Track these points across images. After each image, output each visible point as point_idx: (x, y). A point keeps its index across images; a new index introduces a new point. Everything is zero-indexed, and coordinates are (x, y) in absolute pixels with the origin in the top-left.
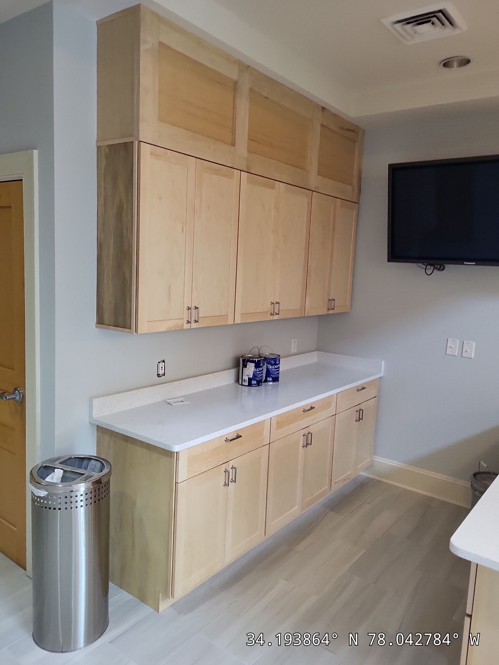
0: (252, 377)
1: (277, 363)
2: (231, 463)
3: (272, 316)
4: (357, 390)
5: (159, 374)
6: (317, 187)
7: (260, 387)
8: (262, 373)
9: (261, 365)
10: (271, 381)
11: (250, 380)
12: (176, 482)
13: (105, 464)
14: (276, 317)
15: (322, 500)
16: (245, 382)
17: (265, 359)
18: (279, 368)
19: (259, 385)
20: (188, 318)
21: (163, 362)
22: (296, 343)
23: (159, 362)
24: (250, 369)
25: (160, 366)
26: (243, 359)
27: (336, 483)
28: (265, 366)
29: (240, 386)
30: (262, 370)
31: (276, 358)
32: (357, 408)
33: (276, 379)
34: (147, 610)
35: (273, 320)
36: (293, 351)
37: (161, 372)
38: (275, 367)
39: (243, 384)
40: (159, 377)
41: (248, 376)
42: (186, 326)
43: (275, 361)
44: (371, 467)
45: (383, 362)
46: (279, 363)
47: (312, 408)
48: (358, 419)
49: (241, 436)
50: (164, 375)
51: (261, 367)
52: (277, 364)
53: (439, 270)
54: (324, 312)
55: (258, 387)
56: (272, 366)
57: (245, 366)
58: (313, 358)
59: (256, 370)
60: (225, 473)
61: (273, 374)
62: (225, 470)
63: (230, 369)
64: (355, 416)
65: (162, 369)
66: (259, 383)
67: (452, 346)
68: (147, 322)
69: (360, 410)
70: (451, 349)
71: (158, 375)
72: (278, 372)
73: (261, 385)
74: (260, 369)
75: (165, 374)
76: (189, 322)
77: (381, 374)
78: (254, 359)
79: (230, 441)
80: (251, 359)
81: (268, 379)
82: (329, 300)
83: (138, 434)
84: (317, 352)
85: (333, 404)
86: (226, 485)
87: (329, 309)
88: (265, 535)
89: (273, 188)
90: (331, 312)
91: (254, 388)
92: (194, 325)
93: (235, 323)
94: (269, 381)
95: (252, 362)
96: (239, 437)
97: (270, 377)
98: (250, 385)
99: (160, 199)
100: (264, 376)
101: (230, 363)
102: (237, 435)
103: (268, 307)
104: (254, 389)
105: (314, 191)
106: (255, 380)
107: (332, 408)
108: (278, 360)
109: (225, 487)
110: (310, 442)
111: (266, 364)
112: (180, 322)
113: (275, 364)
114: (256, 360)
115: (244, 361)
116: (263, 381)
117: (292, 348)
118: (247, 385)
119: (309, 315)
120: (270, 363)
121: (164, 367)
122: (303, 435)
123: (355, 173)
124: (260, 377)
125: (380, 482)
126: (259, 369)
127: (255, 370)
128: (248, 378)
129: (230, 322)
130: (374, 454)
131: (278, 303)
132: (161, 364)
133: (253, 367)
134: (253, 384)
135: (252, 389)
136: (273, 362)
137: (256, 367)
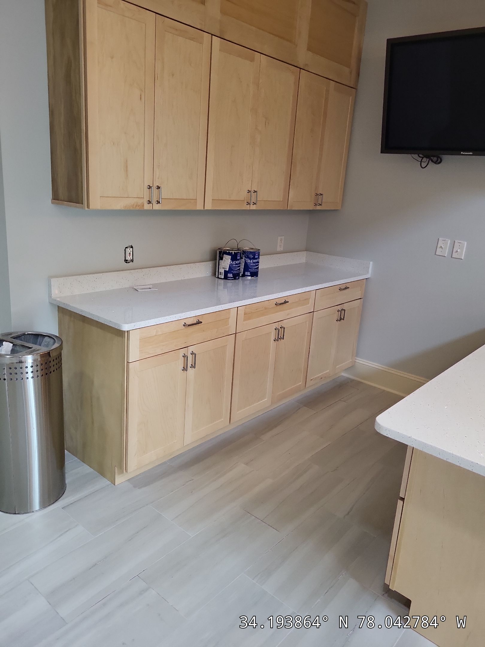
0: (228, 270)
1: (256, 257)
2: (191, 349)
3: (249, 205)
4: (339, 289)
5: (126, 259)
6: (306, 65)
7: (237, 281)
8: (239, 266)
9: (238, 258)
10: (249, 276)
11: (226, 273)
12: (127, 362)
13: (56, 341)
14: (253, 207)
15: (297, 396)
16: (221, 275)
17: (244, 252)
18: (258, 262)
19: (235, 279)
20: (149, 198)
21: (131, 247)
22: (283, 241)
23: (127, 248)
24: (226, 262)
25: (128, 251)
26: (219, 251)
27: (311, 380)
28: (243, 260)
29: (217, 279)
30: (240, 263)
31: (255, 252)
32: (339, 308)
33: (255, 274)
34: (105, 482)
35: (250, 210)
36: (279, 249)
37: (129, 258)
38: (254, 261)
39: (219, 277)
40: (126, 262)
41: (224, 268)
42: (147, 207)
43: (254, 255)
44: (351, 368)
45: (371, 263)
46: (259, 258)
47: (286, 302)
48: (339, 319)
49: (201, 322)
50: (133, 262)
51: (238, 260)
52: (256, 259)
53: (436, 163)
54: (311, 207)
55: (234, 280)
56: (250, 260)
57: (221, 258)
58: (301, 258)
59: (233, 262)
60: (183, 358)
61: (252, 269)
62: (183, 355)
63: (208, 261)
64: (336, 316)
65: (130, 255)
66: (236, 276)
67: (443, 246)
68: (100, 197)
69: (342, 310)
70: (441, 249)
71: (126, 261)
72: (257, 267)
73: (238, 279)
74: (237, 262)
75: (133, 260)
76: (149, 202)
77: (368, 276)
78: (231, 252)
79: (188, 326)
80: (228, 252)
81: (246, 273)
82: (317, 195)
83: (92, 313)
84: (306, 251)
85: (311, 301)
86: (185, 369)
87: (316, 205)
88: (230, 423)
89: (252, 60)
90: (318, 208)
91: (229, 281)
92: (157, 207)
93: (206, 209)
94: (248, 275)
95: (229, 254)
96: (199, 322)
97: (248, 272)
98: (226, 278)
99: (112, 58)
100: (242, 270)
101: (208, 256)
102: (197, 321)
103: (243, 195)
104: (230, 283)
105: (302, 69)
106: (232, 273)
107: (309, 305)
108: (257, 254)
109: (184, 372)
110: (282, 337)
111: (244, 258)
112: (140, 201)
113: (254, 258)
114: (232, 253)
115: (220, 252)
116: (241, 275)
117: (278, 246)
118: (223, 278)
119: (293, 209)
120: (248, 257)
121: (132, 253)
122: (275, 329)
123: (354, 52)
124: (237, 270)
125: (360, 383)
126: (235, 262)
127: (231, 262)
128: (225, 270)
129: (200, 207)
130: (357, 356)
131: (255, 192)
132: (128, 249)
133: (230, 260)
134: (229, 277)
135: (229, 283)
136: (251, 256)
137: (232, 259)
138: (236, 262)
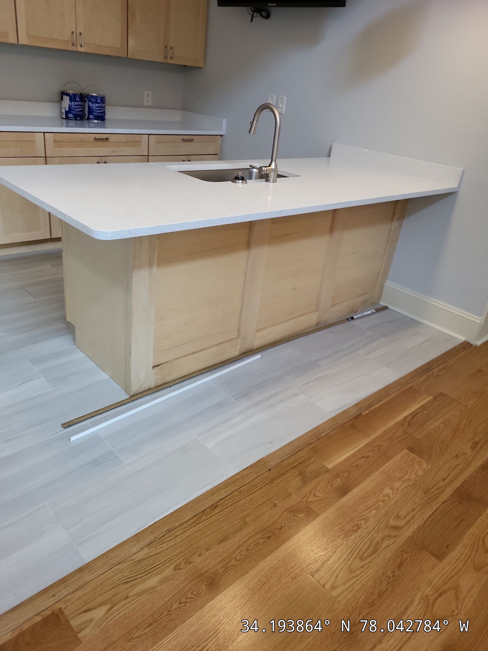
0: (68, 110)
1: (99, 101)
3: (75, 47)
4: (182, 140)
7: (80, 122)
8: (80, 108)
9: (78, 100)
10: (94, 119)
11: (67, 113)
14: (81, 49)
16: (63, 115)
17: (87, 96)
18: (102, 107)
22: (150, 96)
24: (66, 103)
28: (87, 103)
29: (61, 119)
30: (82, 106)
31: (97, 96)
32: (184, 158)
33: (101, 118)
35: (77, 51)
38: (97, 105)
41: (64, 108)
45: (225, 121)
47: (107, 139)
51: (78, 102)
52: (99, 103)
56: (93, 104)
57: (62, 99)
58: (175, 116)
59: (72, 103)
61: (97, 113)
66: (77, 117)
72: (103, 111)
73: (81, 120)
77: (222, 132)
80: (66, 92)
81: (91, 117)
82: (166, 48)
85: (144, 145)
87: (166, 58)
90: (170, 61)
93: (20, 43)
95: (67, 95)
97: (93, 115)
100: (86, 112)
103: (68, 36)
104: (72, 123)
106: (72, 113)
107: (141, 148)
108: (102, 100)
111: (87, 101)
114: (71, 94)
115: (61, 93)
117: (145, 100)
118: (65, 117)
120: (90, 101)
124: (77, 111)
127: (70, 103)
128: (65, 110)
129: (13, 41)
131: (81, 34)
133: (68, 101)
134: (70, 117)
135: (70, 122)
136: (93, 100)
137: (71, 100)
138: (75, 103)
